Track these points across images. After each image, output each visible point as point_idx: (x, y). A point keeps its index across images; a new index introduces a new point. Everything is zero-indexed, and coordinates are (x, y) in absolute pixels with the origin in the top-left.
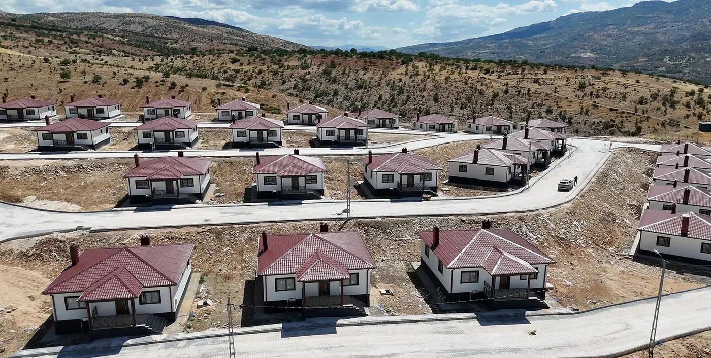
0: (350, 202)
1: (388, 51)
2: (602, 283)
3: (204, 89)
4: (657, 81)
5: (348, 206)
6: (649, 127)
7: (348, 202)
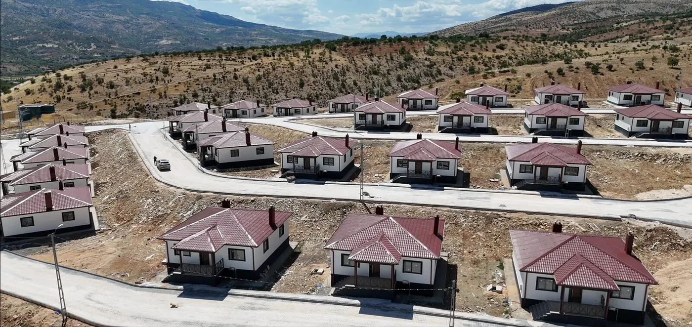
0: (363, 185)
1: (350, 38)
2: (119, 256)
3: (529, 75)
4: (98, 66)
5: (363, 189)
6: (104, 110)
7: (361, 185)
